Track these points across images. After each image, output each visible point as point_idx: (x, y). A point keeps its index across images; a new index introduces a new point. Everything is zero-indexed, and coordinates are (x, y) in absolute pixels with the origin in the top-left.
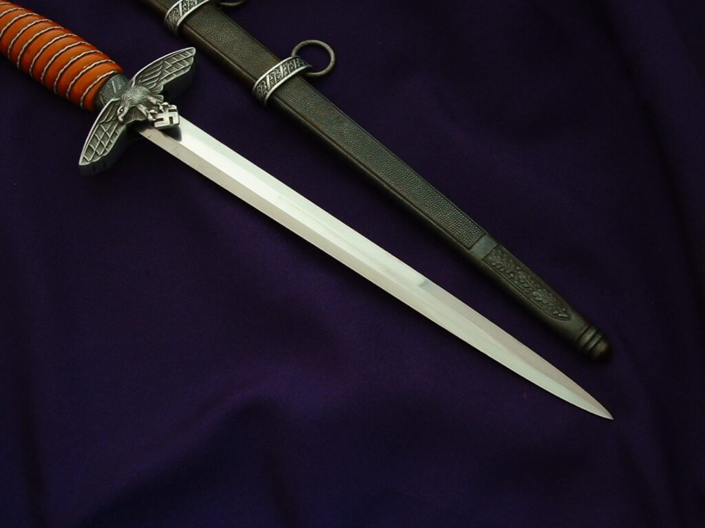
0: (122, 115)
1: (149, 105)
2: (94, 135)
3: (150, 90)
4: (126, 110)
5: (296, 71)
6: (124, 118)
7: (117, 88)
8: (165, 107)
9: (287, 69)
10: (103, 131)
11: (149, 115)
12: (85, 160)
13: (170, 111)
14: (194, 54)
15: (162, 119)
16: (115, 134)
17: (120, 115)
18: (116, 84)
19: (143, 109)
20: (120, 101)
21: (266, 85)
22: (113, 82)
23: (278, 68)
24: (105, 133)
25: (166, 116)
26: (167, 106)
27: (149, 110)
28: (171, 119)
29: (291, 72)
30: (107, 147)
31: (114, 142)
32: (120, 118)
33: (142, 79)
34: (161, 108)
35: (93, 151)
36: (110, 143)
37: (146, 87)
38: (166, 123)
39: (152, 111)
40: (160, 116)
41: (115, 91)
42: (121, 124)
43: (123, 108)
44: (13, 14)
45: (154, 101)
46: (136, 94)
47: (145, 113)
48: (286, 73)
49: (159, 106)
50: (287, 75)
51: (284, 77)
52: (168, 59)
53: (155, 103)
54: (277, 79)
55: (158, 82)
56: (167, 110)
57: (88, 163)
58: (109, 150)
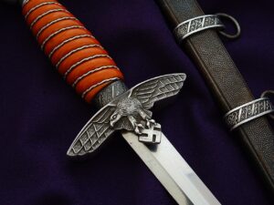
1: (139, 119)
5: (264, 113)
7: (115, 94)
8: (151, 123)
9: (258, 109)
12: (72, 151)
13: (155, 129)
15: (146, 135)
16: (104, 135)
18: (116, 89)
19: (133, 121)
20: (116, 107)
21: (238, 116)
23: (251, 105)
25: (150, 132)
27: (138, 123)
28: (154, 136)
29: (260, 112)
30: (94, 145)
31: (100, 142)
32: (111, 124)
34: (148, 124)
36: (97, 142)
37: (140, 100)
38: (149, 139)
39: (140, 125)
40: (145, 131)
41: (113, 96)
42: (111, 128)
44: (49, 7)
45: (144, 116)
48: (256, 112)
49: (146, 122)
50: (257, 114)
51: (254, 115)
54: (248, 115)
56: (153, 127)
58: (95, 148)
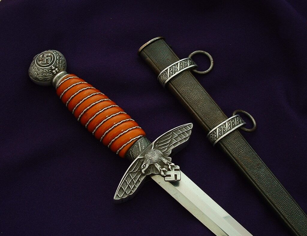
0: (144, 170)
1: (162, 164)
2: (125, 180)
3: (163, 153)
4: (147, 166)
5: (236, 127)
6: (145, 171)
7: (141, 148)
8: (172, 166)
9: (230, 125)
10: (131, 178)
11: (162, 171)
12: (118, 196)
13: (175, 170)
14: (192, 128)
15: (170, 176)
16: (138, 181)
17: (143, 169)
18: (142, 144)
19: (158, 167)
20: (144, 158)
21: (216, 134)
22: (139, 143)
23: (225, 124)
24: (132, 180)
25: (172, 173)
26: (174, 166)
28: (176, 176)
29: (233, 128)
30: (133, 189)
31: (137, 186)
32: (143, 171)
33: (158, 144)
34: (170, 167)
35: (123, 191)
37: (160, 150)
38: (172, 178)
39: (164, 169)
40: (168, 173)
41: (140, 150)
42: (143, 175)
43: (145, 165)
45: (165, 161)
46: (154, 155)
47: (159, 170)
48: (229, 128)
49: (168, 166)
50: (230, 130)
51: (228, 131)
52: (176, 131)
53: (166, 163)
54: (223, 132)
55: (169, 148)
56: (174, 169)
57: (119, 199)
58: (133, 192)
